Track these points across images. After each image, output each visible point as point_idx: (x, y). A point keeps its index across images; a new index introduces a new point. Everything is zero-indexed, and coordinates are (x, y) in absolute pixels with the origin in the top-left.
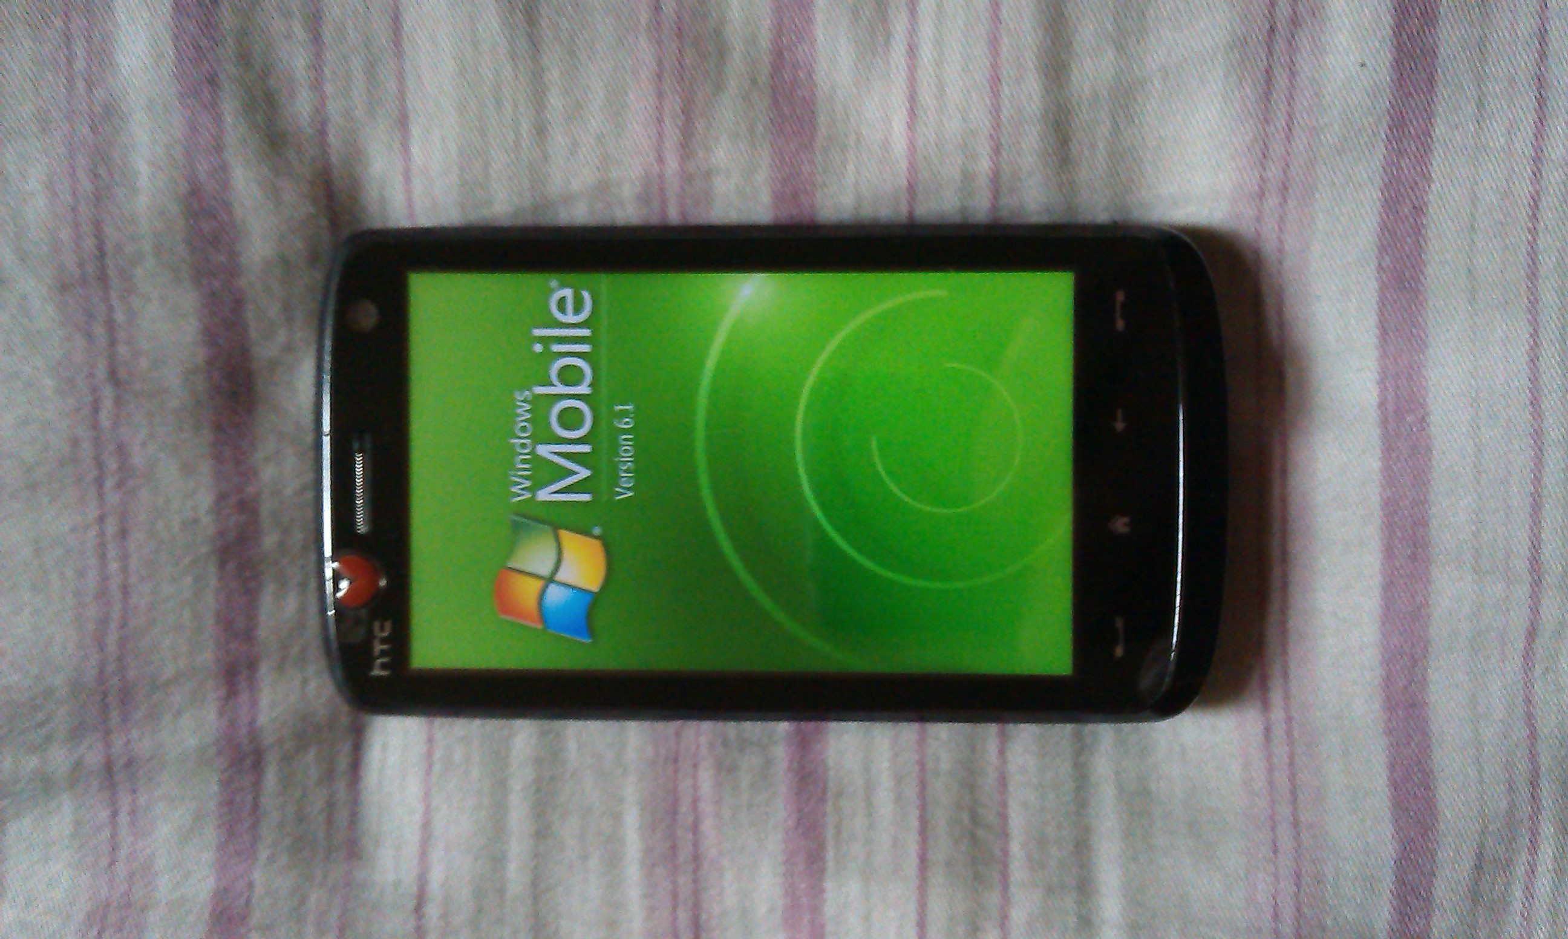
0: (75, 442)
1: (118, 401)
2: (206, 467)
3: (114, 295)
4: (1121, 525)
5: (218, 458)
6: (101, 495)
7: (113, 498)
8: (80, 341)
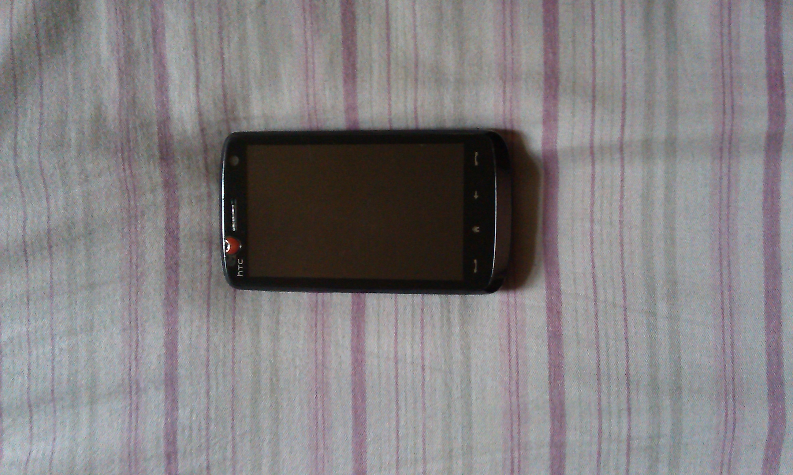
0: (123, 380)
1: (137, 366)
4: (476, 229)
6: (131, 397)
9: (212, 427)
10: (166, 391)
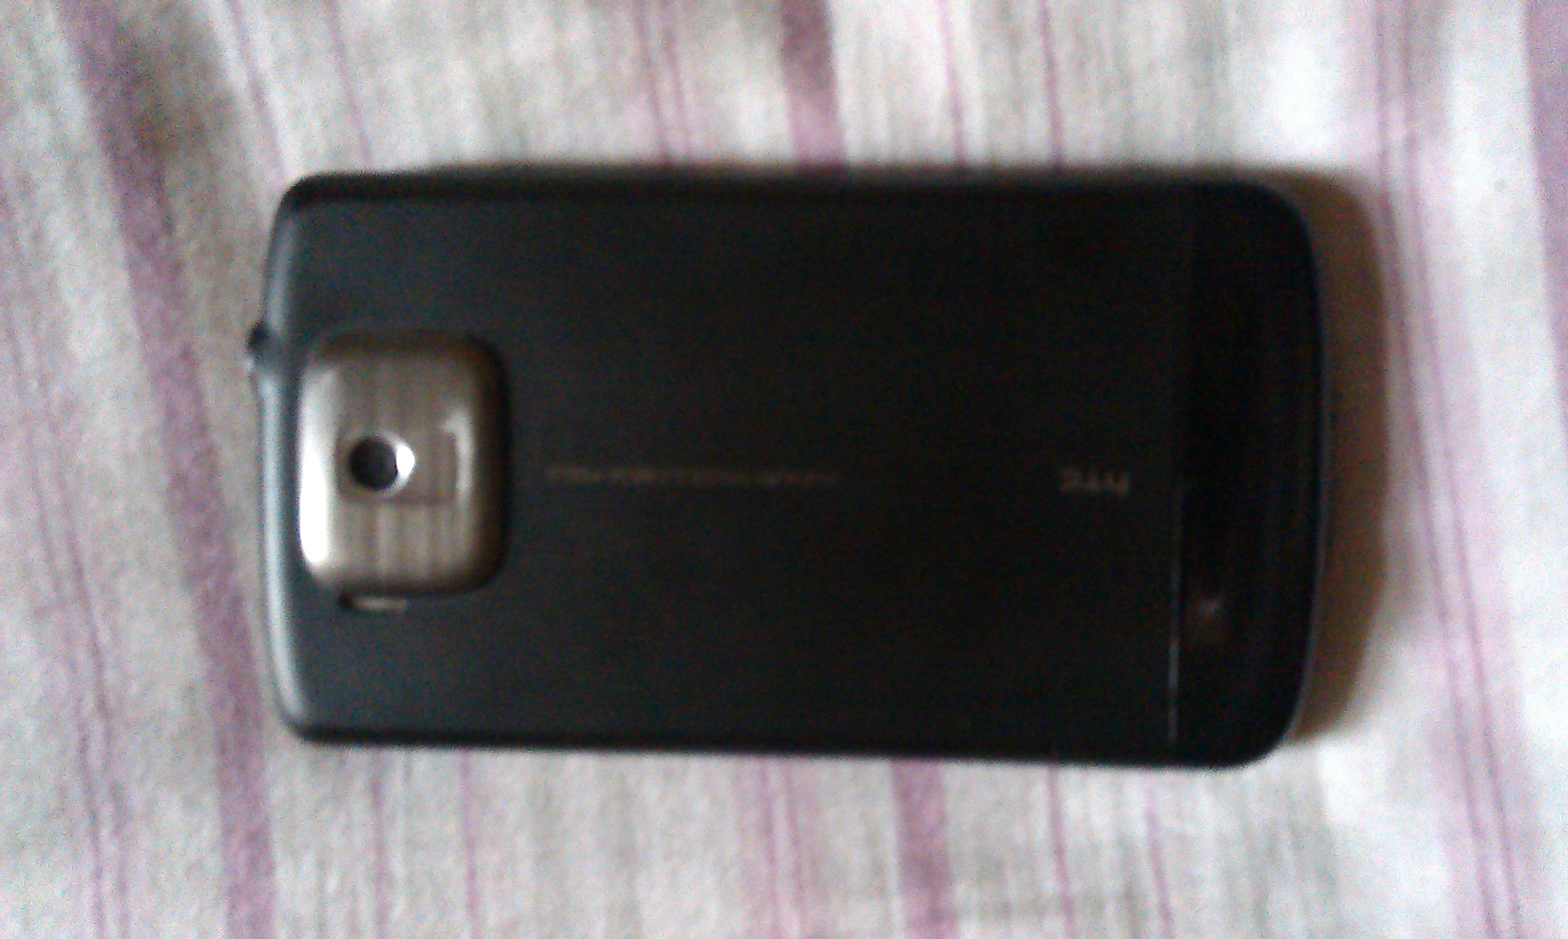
0: (62, 791)
1: (109, 736)
2: (210, 799)
3: (97, 612)
5: (225, 786)
6: (97, 849)
7: (110, 848)
8: (61, 674)
9: (399, 908)
10: (225, 811)
